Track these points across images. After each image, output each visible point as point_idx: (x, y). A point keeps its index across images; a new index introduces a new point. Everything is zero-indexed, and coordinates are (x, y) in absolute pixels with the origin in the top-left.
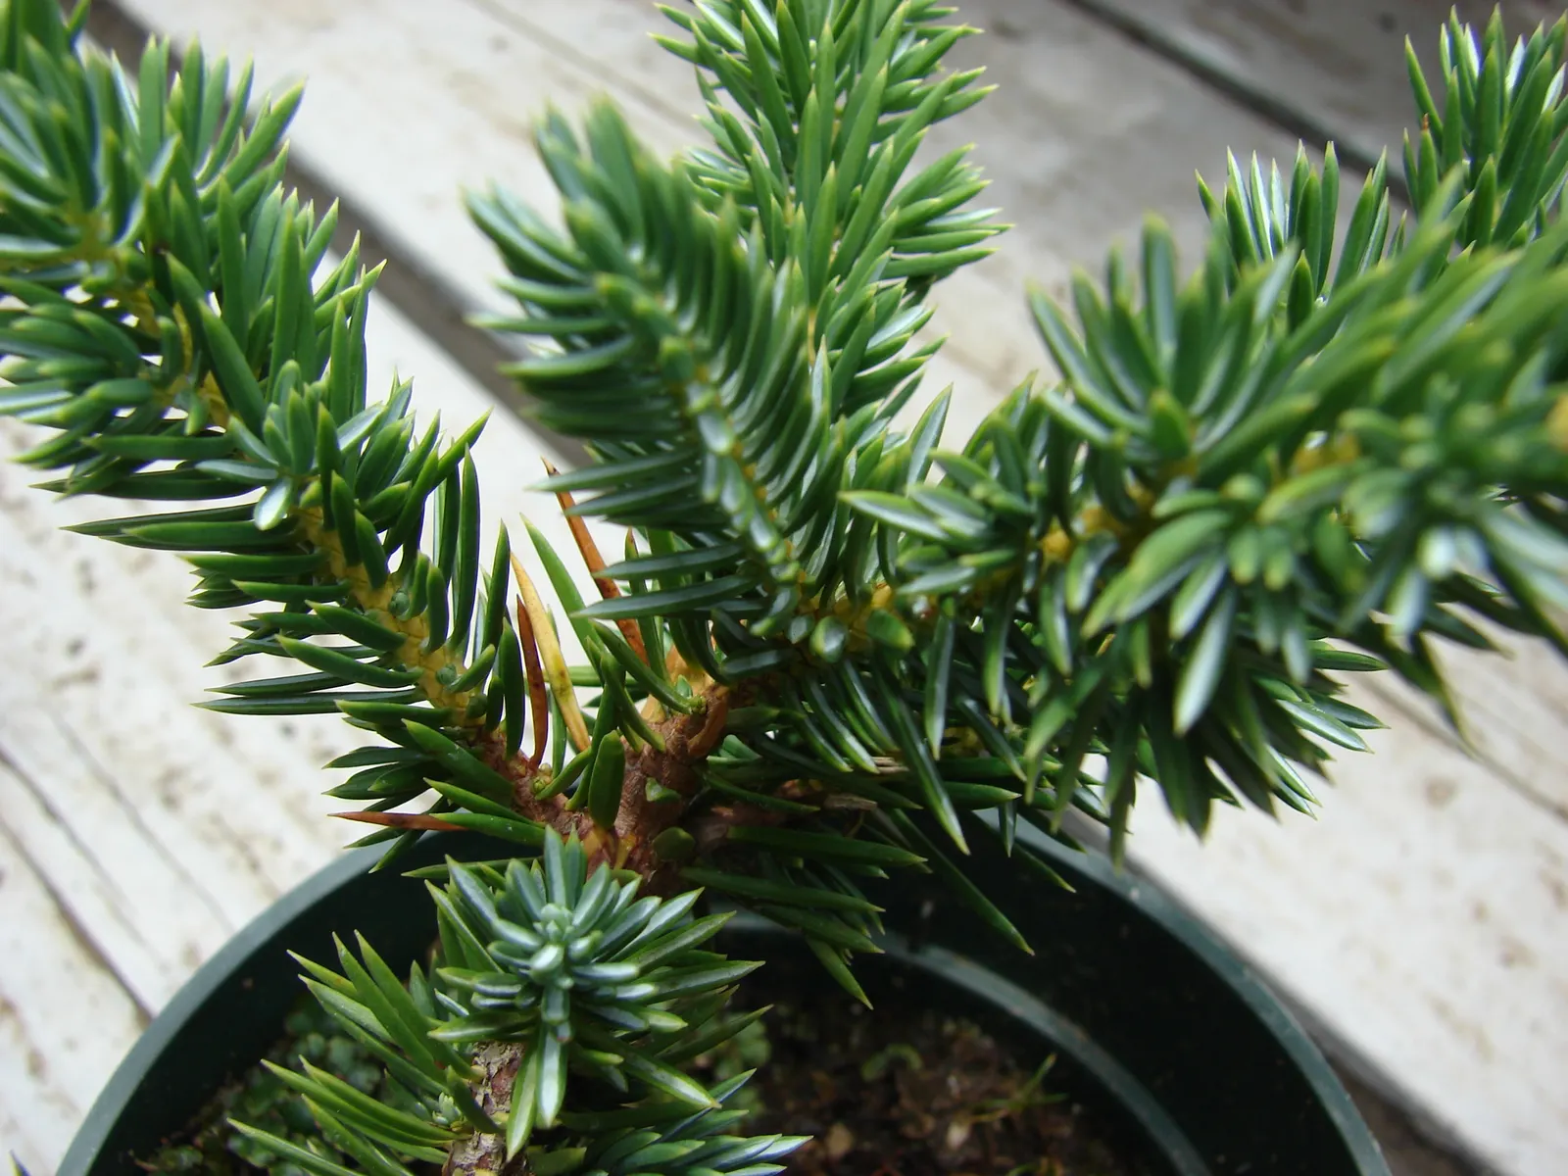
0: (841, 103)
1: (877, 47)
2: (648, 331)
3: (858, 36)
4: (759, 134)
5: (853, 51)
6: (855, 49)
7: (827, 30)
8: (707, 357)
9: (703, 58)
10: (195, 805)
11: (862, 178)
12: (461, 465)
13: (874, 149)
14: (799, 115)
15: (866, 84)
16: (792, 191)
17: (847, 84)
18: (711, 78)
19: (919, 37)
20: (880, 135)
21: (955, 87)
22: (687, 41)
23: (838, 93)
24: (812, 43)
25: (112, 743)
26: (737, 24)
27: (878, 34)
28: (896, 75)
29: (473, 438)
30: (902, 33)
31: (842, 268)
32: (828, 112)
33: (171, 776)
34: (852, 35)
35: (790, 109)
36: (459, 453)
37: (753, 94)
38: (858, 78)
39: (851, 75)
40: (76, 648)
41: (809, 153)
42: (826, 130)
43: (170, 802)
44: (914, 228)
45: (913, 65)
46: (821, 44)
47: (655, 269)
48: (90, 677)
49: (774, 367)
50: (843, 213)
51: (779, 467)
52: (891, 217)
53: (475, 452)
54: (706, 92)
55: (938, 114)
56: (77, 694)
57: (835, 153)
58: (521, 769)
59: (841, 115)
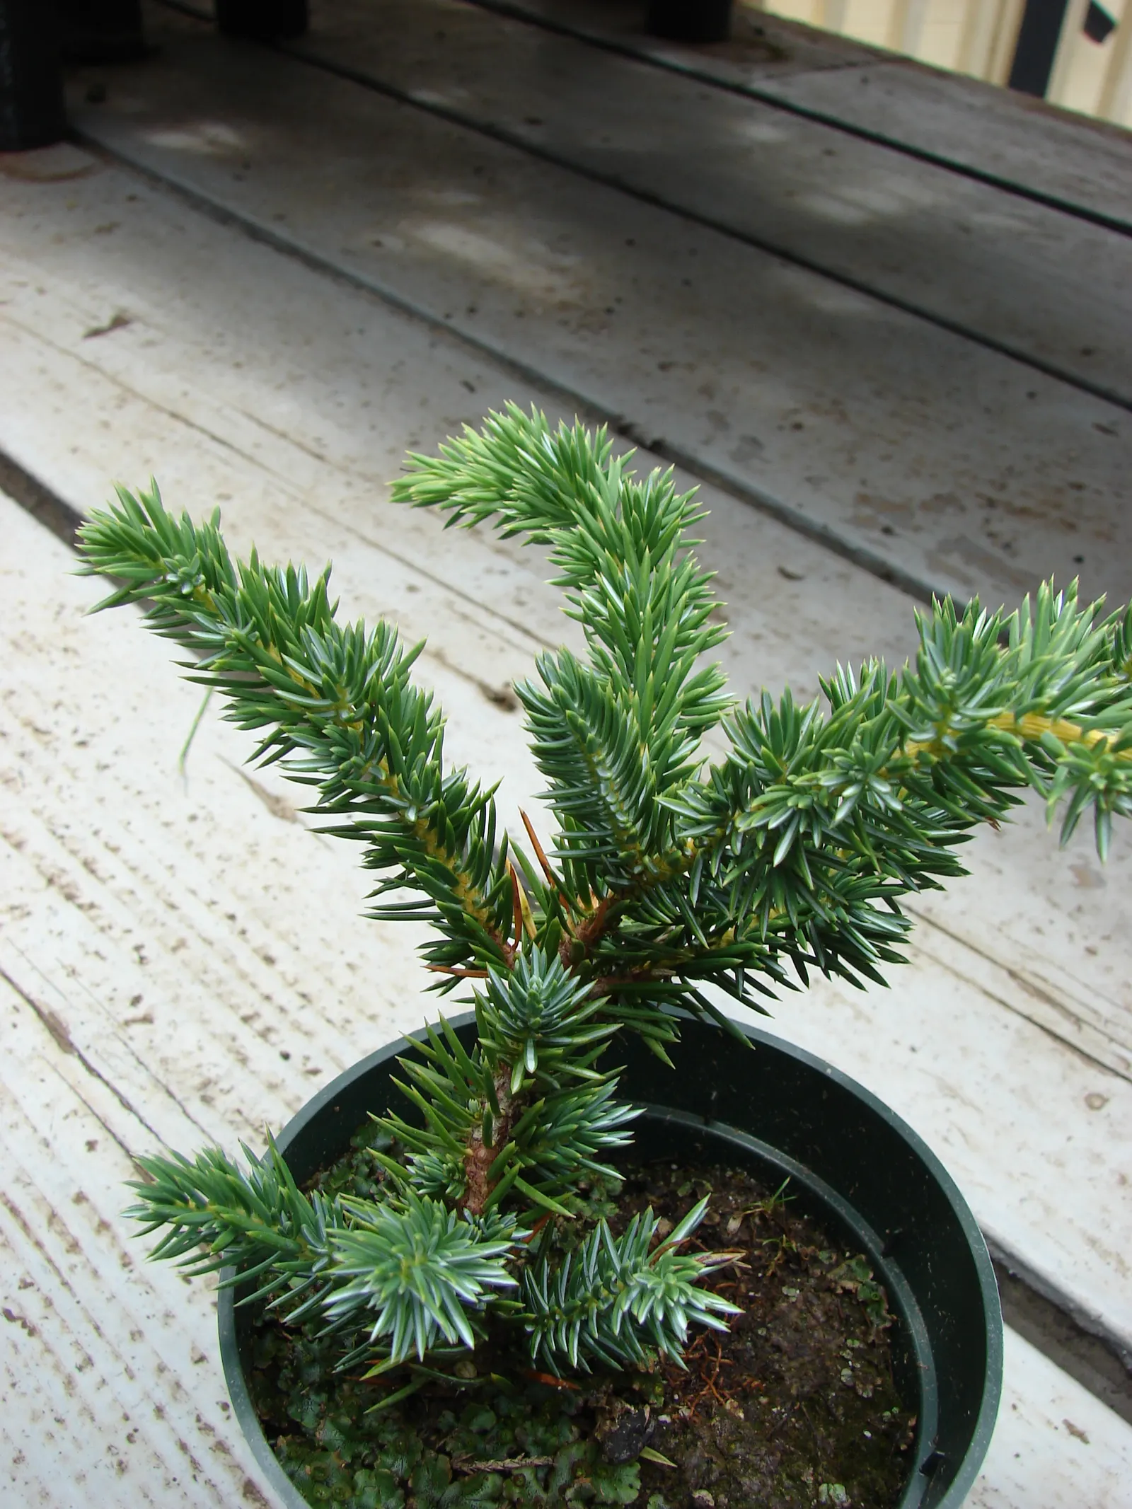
0: (656, 642)
1: (673, 613)
2: (581, 731)
3: (663, 610)
4: (615, 659)
5: (661, 617)
6: (663, 614)
7: (648, 607)
8: (601, 745)
9: (586, 620)
10: (223, 1102)
11: (666, 679)
12: (488, 804)
13: (672, 664)
14: (635, 648)
15: (667, 632)
16: (632, 686)
17: (659, 632)
18: (591, 629)
19: (695, 608)
20: (675, 658)
21: (711, 633)
22: (579, 611)
23: (654, 638)
24: (641, 613)
25: (164, 1061)
26: (605, 605)
27: (674, 606)
28: (682, 628)
29: (494, 790)
30: (686, 606)
31: (658, 722)
32: (649, 646)
33: (206, 1084)
34: (660, 611)
35: (631, 645)
36: (489, 796)
37: (612, 637)
38: (664, 628)
39: (661, 627)
40: (136, 1001)
41: (641, 667)
42: (649, 656)
43: (206, 1100)
44: (693, 703)
45: (690, 623)
46: (646, 614)
47: (583, 711)
48: (147, 1019)
49: (627, 750)
50: (657, 696)
51: (629, 794)
52: (680, 697)
53: (495, 796)
54: (588, 637)
55: (703, 647)
56: (137, 1029)
57: (653, 667)
58: (508, 949)
59: (655, 648)
